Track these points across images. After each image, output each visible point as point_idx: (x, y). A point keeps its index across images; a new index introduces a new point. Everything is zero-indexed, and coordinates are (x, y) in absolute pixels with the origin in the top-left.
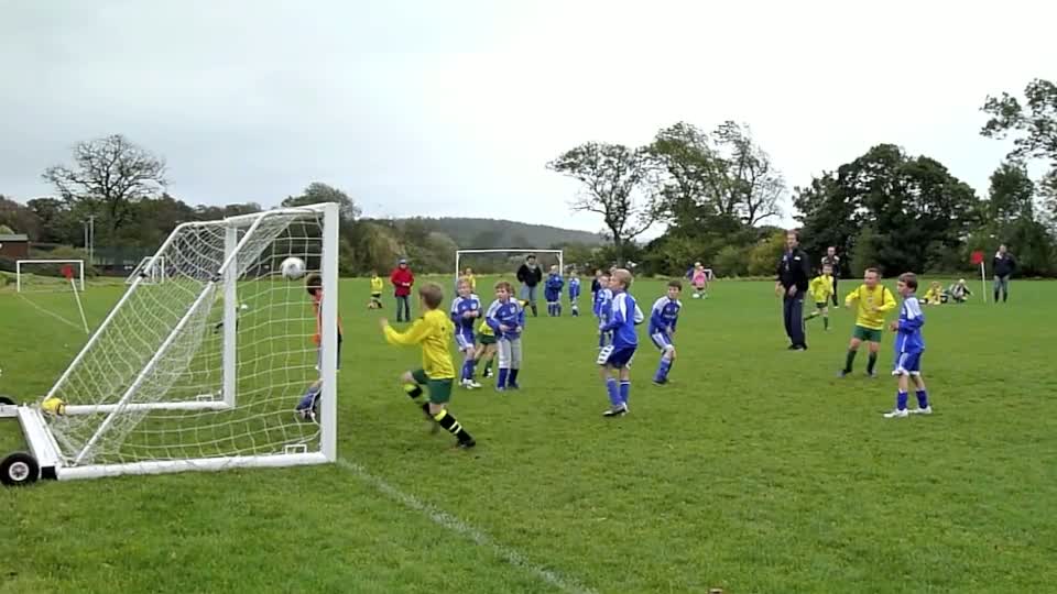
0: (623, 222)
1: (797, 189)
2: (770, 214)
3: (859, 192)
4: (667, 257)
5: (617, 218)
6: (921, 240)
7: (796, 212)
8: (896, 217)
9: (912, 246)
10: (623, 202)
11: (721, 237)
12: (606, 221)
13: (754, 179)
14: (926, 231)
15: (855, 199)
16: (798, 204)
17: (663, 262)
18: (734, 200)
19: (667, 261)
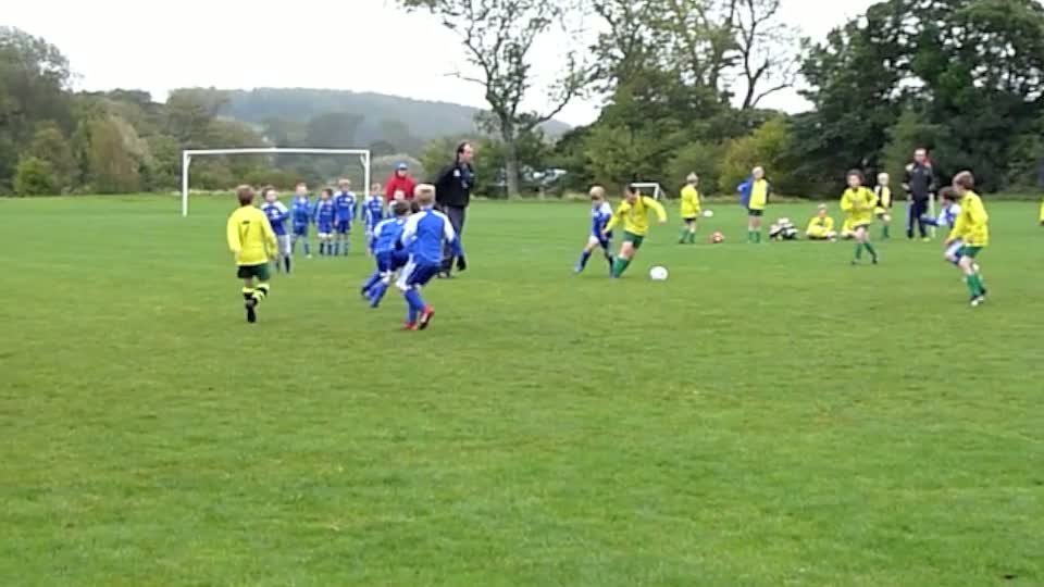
0: (516, 100)
1: (805, 42)
2: (784, 86)
3: (906, 50)
4: (589, 162)
5: (506, 93)
6: (1000, 135)
7: (802, 83)
8: (961, 93)
9: (983, 146)
10: (519, 63)
11: (682, 127)
12: (488, 98)
13: (754, 24)
14: (1010, 120)
15: (899, 63)
16: (808, 70)
17: (581, 170)
18: (718, 61)
19: (588, 167)
